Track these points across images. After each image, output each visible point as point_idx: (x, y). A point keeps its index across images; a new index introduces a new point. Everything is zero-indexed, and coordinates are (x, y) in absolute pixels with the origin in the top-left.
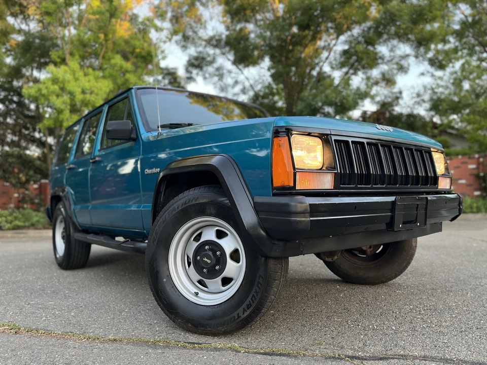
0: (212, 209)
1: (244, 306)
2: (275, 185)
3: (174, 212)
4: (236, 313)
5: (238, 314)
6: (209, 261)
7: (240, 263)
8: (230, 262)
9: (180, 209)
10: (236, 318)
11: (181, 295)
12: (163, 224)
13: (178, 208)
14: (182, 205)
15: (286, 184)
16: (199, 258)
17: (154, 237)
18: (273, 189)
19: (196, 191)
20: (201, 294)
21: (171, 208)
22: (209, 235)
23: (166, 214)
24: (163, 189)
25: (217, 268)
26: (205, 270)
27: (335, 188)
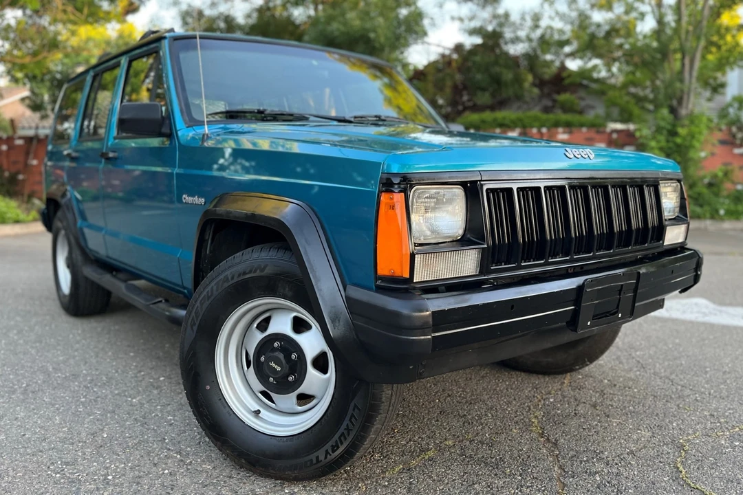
0: (287, 289)
1: (328, 446)
2: (380, 272)
3: (226, 285)
4: (316, 454)
5: (317, 457)
6: (278, 369)
7: (328, 375)
8: (311, 372)
9: (236, 280)
10: (314, 461)
11: (232, 413)
12: (208, 300)
13: (232, 278)
14: (239, 275)
15: (398, 273)
16: (263, 359)
17: (193, 319)
18: (377, 278)
19: (263, 255)
20: (264, 413)
21: (222, 277)
22: (282, 325)
23: (213, 284)
24: (209, 236)
25: (290, 378)
26: (271, 379)
27: (481, 272)
